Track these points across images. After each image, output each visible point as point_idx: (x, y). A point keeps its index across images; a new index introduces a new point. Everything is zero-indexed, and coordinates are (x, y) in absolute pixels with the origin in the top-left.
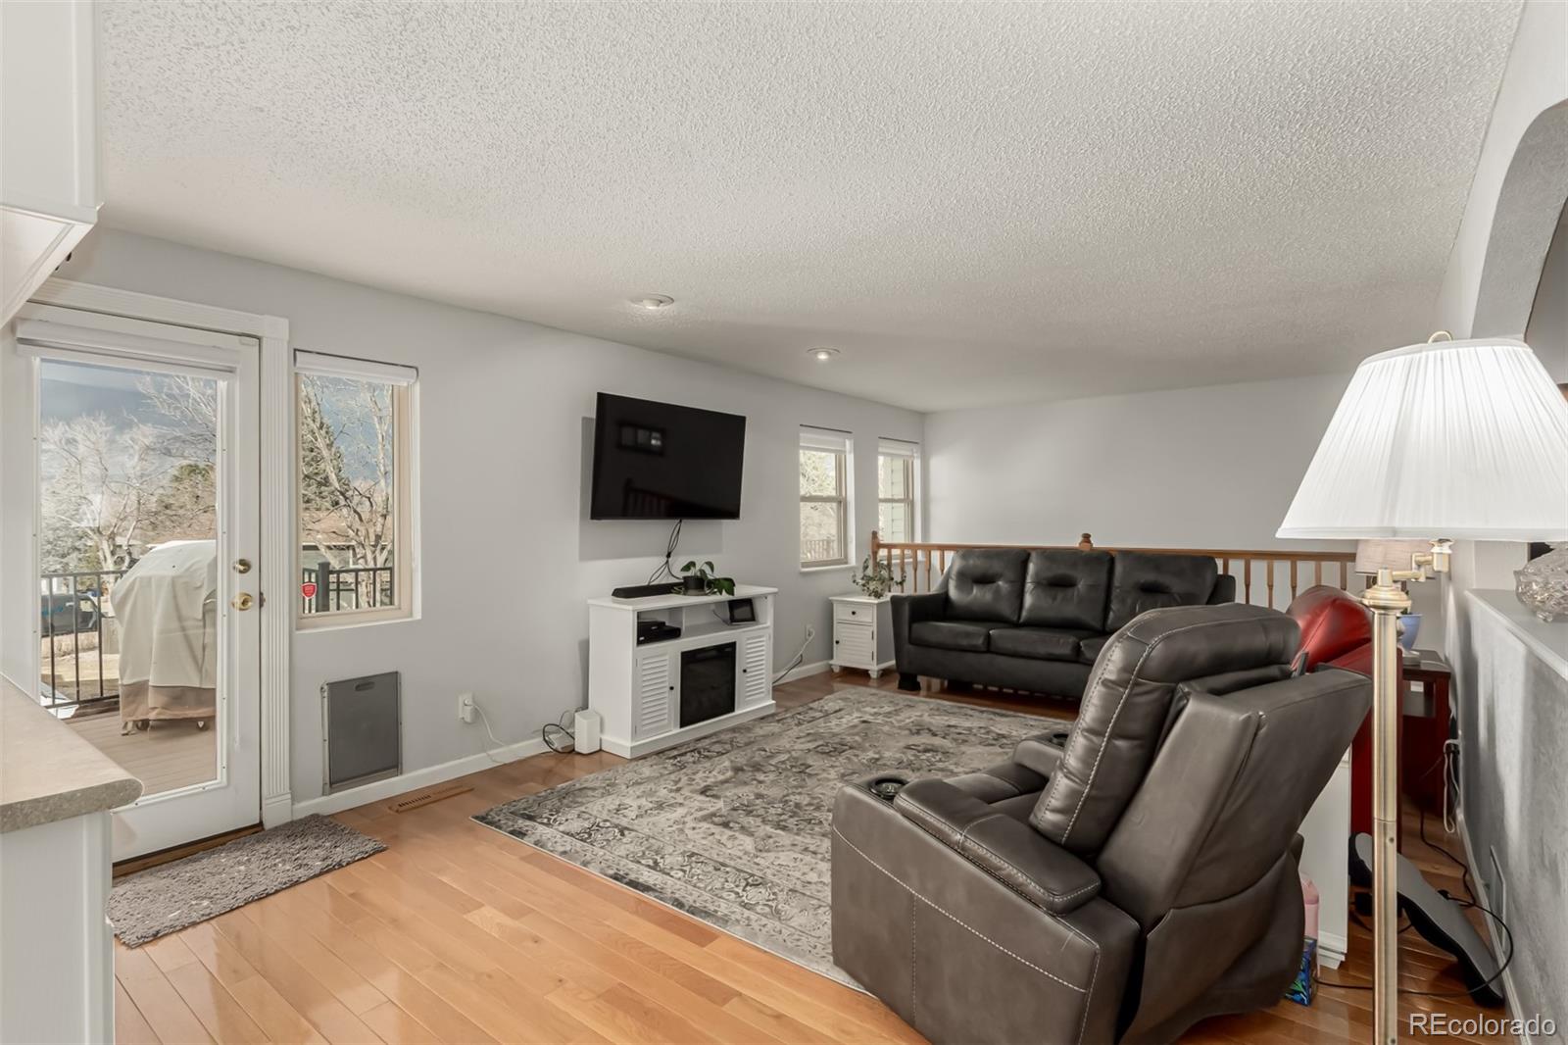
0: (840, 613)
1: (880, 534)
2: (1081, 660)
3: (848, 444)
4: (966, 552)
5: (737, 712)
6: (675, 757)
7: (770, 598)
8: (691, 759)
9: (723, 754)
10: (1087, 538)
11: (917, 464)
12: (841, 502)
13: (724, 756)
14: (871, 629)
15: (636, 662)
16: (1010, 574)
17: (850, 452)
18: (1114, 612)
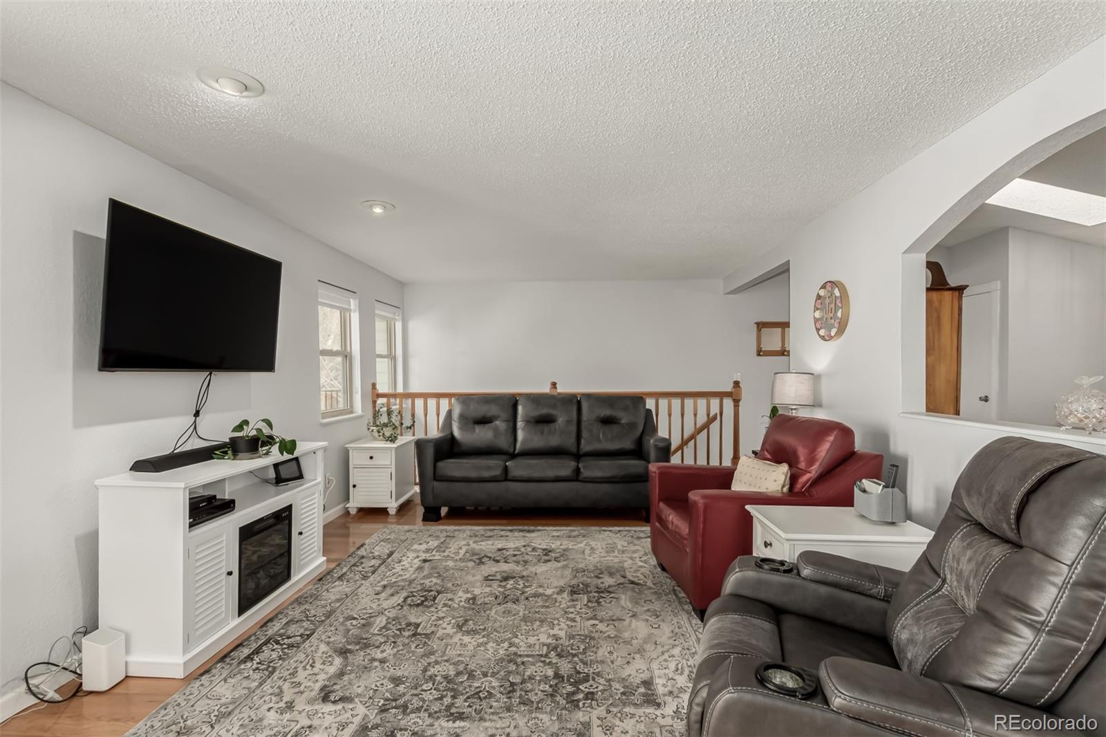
0: (355, 459)
1: (378, 387)
2: (580, 479)
3: (353, 304)
4: (465, 399)
5: (294, 579)
6: (249, 658)
7: (320, 454)
8: (274, 655)
9: (309, 636)
10: (554, 385)
11: (399, 325)
12: (347, 356)
13: (313, 639)
14: (389, 470)
15: (187, 553)
16: (504, 415)
17: (355, 311)
18: (584, 439)
